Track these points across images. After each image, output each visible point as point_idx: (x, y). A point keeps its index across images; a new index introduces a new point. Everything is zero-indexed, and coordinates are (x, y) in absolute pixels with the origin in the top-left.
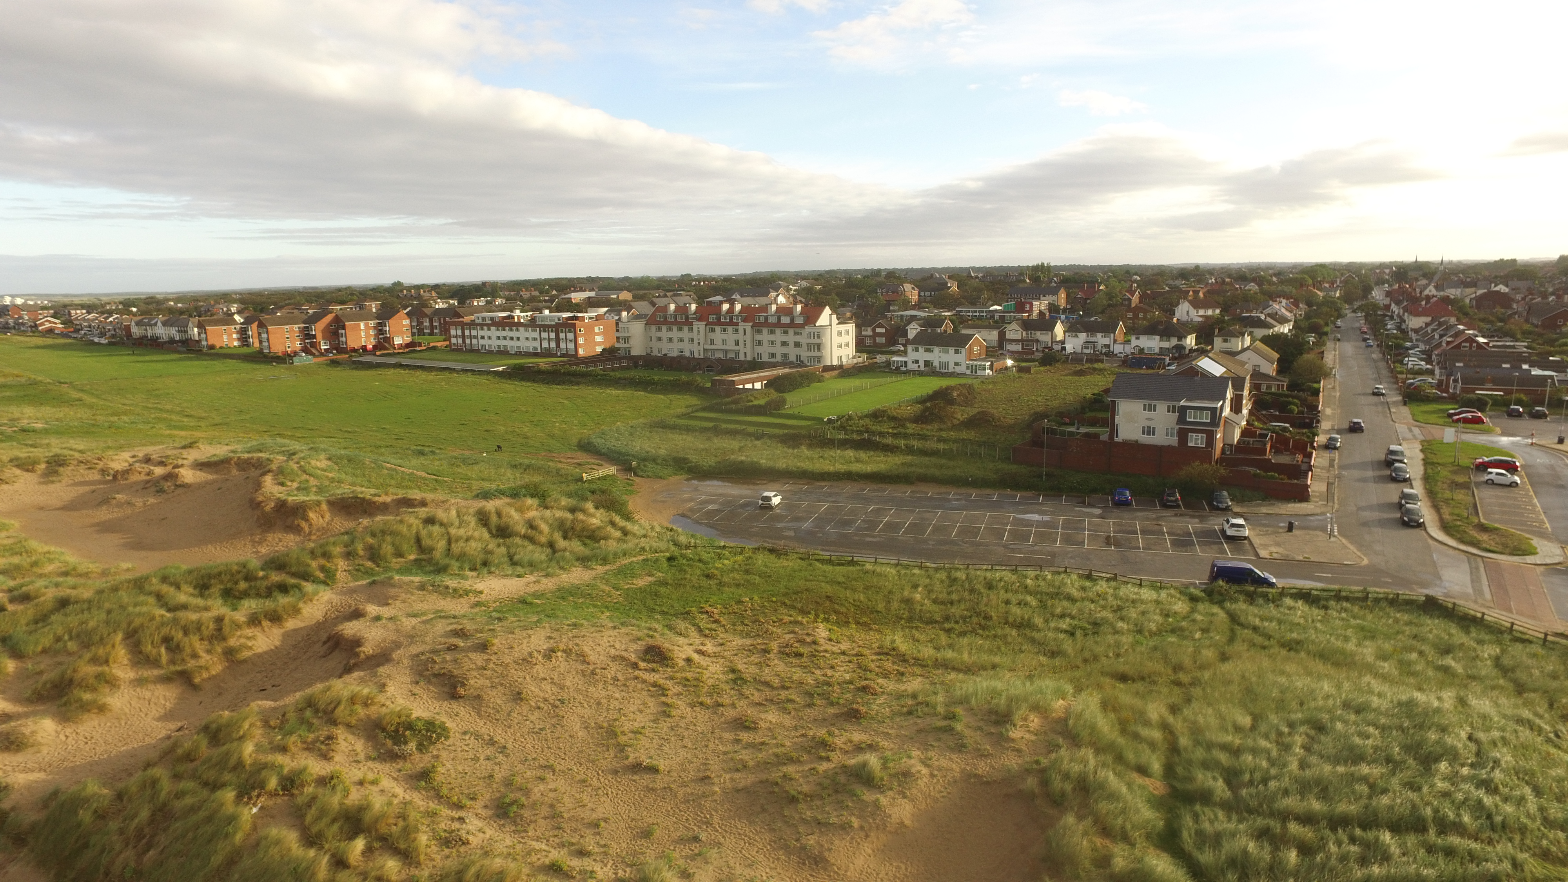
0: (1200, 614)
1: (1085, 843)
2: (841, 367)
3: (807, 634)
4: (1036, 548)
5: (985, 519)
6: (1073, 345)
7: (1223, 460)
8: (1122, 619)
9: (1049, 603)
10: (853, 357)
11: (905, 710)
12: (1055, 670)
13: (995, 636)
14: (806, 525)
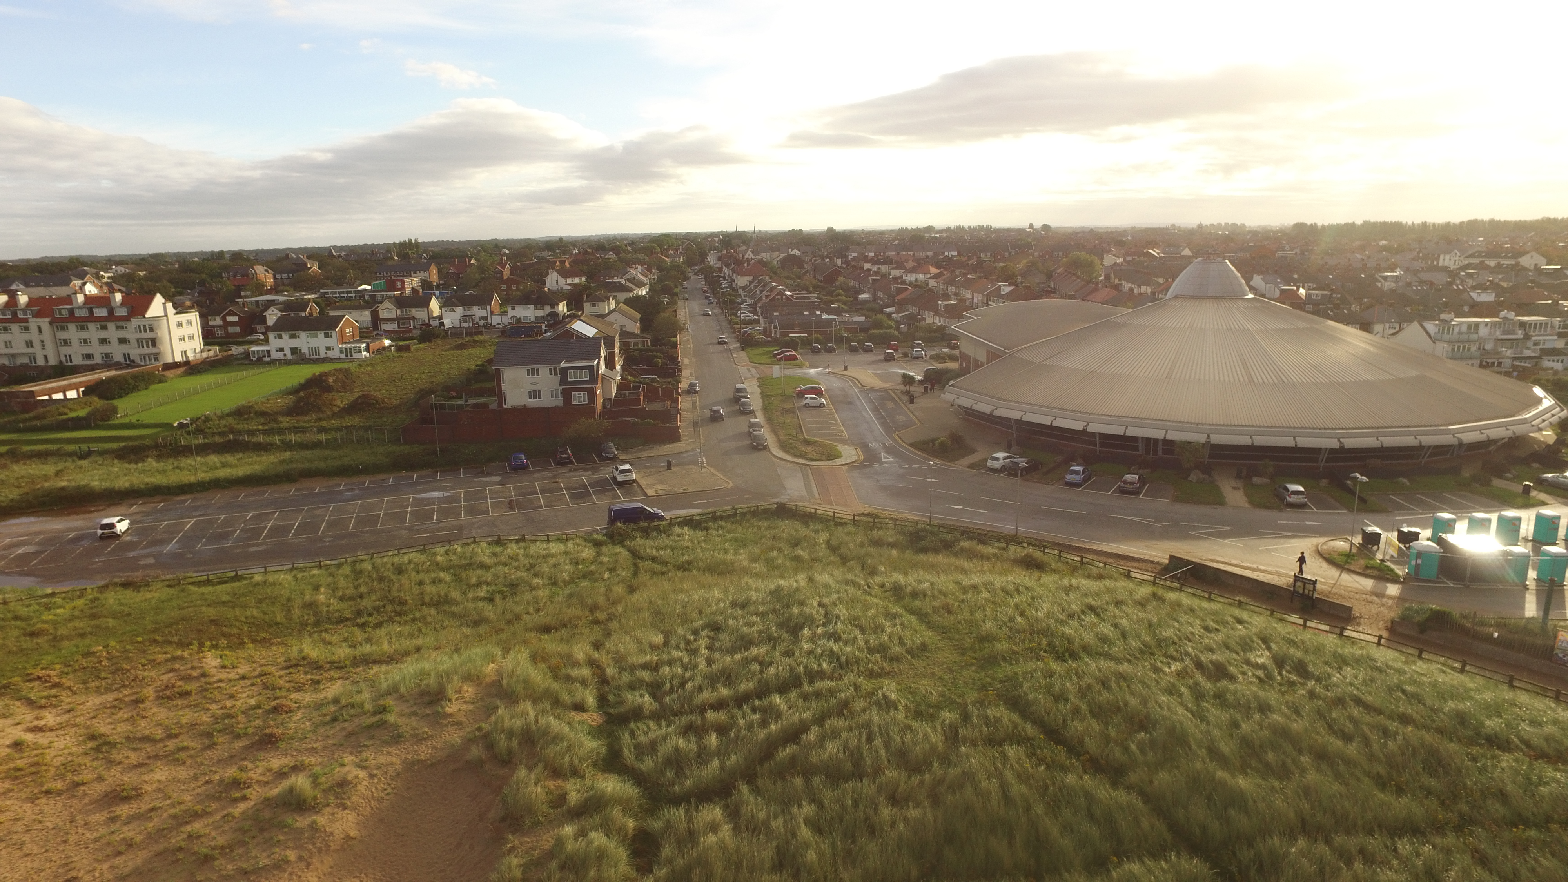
0: (606, 556)
1: (539, 789)
2: (187, 363)
3: (193, 668)
4: (441, 525)
5: (383, 505)
6: (451, 319)
7: (605, 413)
8: (536, 575)
9: (464, 575)
10: (202, 351)
11: (328, 718)
12: (480, 638)
13: (414, 620)
14: (170, 548)
